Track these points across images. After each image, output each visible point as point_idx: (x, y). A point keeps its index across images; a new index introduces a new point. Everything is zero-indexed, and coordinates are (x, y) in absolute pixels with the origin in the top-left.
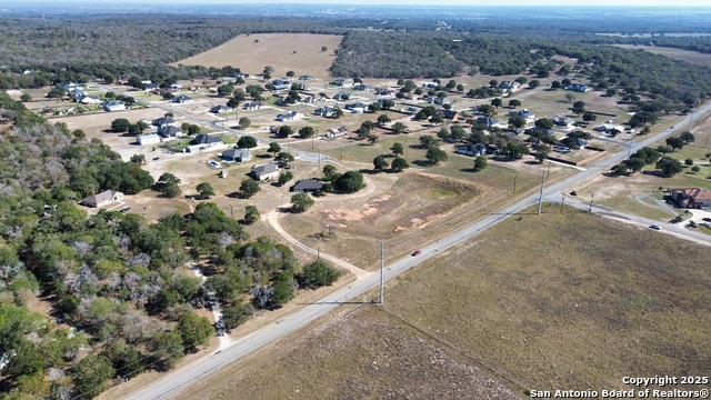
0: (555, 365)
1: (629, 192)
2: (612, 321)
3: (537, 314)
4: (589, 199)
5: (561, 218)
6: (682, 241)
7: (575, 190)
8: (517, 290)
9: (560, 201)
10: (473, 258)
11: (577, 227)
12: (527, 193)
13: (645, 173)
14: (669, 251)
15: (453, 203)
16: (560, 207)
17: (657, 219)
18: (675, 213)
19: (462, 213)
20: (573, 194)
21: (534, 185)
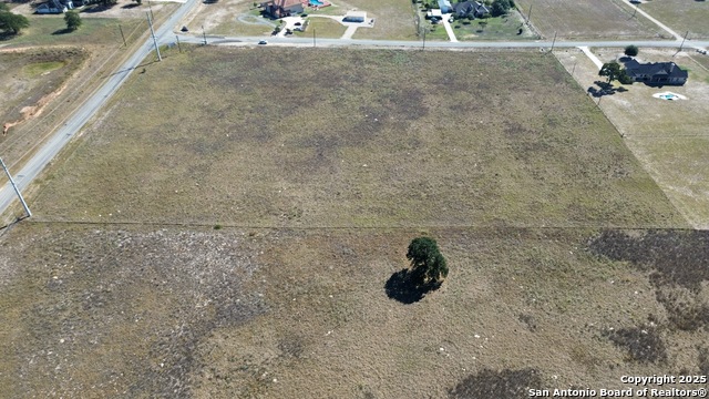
0: (230, 194)
1: (232, 15)
2: (259, 137)
3: (198, 157)
4: (200, 31)
5: (183, 58)
6: (286, 49)
7: (185, 24)
8: (171, 142)
9: (175, 41)
10: (114, 125)
11: (200, 63)
12: (140, 40)
14: (280, 60)
15: (62, 75)
16: (178, 47)
17: (262, 34)
18: (273, 25)
19: (79, 84)
20: (184, 30)
21: (143, 29)
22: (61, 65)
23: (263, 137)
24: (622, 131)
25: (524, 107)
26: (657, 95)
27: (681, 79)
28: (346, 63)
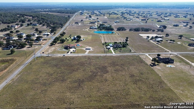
0: (53, 98)
1: (56, 49)
2: (62, 80)
3: (44, 87)
4: (47, 53)
5: (42, 60)
6: (70, 57)
7: (43, 51)
8: (37, 83)
9: (40, 55)
10: (20, 79)
11: (47, 61)
12: (30, 56)
13: (58, 43)
14: (69, 60)
15: (7, 66)
16: (41, 57)
17: (64, 53)
18: (67, 51)
19: (12, 68)
20: (43, 53)
21: (32, 53)
22: (8, 63)
23: (63, 80)
24: (160, 76)
25: (134, 70)
26: (167, 66)
27: (173, 62)
28: (86, 60)
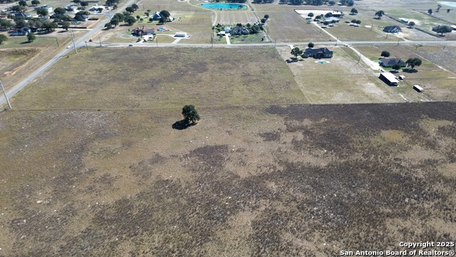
0: (106, 100)
1: (116, 35)
3: (93, 87)
4: (99, 41)
5: (89, 52)
8: (80, 83)
9: (85, 45)
11: (97, 53)
13: (121, 26)
14: (139, 52)
15: (25, 59)
16: (87, 48)
17: (131, 42)
18: (137, 38)
20: (90, 41)
22: (24, 56)
23: (125, 80)
24: (295, 74)
25: (253, 68)
26: (317, 62)
27: (330, 55)
28: (172, 52)
